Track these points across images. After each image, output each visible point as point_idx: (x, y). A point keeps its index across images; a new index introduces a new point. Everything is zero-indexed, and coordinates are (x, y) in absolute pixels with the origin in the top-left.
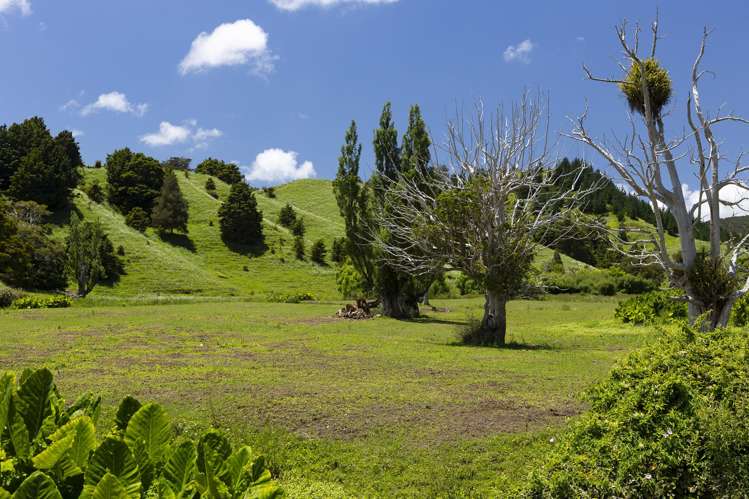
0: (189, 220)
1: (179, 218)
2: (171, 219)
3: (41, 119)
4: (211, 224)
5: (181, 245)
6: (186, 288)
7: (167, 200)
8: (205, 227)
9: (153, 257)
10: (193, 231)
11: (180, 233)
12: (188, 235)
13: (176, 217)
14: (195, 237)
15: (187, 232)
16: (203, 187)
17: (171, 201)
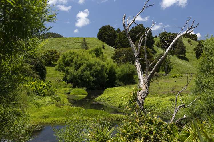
0: (186, 52)
1: (183, 51)
2: (181, 52)
3: (142, 24)
4: (192, 53)
5: (185, 60)
6: (190, 72)
7: (180, 46)
8: (190, 54)
9: (178, 64)
10: (187, 55)
11: (183, 56)
12: (186, 56)
13: (182, 51)
14: (188, 57)
15: (186, 55)
16: (187, 42)
17: (181, 47)
